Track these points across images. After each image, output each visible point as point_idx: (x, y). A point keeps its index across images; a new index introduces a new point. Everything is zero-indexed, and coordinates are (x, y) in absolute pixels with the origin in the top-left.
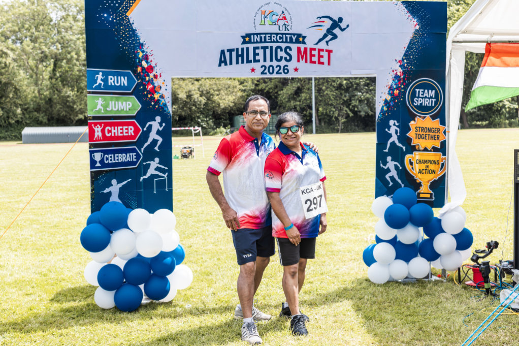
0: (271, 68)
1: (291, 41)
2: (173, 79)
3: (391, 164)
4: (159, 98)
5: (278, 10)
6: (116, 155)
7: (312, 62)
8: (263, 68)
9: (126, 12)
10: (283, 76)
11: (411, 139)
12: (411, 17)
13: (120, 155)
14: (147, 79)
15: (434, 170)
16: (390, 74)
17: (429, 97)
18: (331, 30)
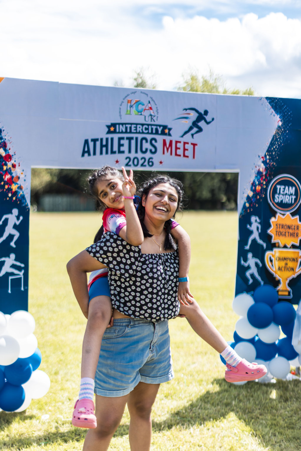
1: (157, 133)
3: (252, 261)
4: (17, 189)
5: (144, 100)
7: (176, 154)
8: (128, 160)
11: (272, 237)
12: (274, 112)
14: (5, 168)
15: (293, 268)
16: (252, 170)
17: (290, 193)
18: (197, 123)
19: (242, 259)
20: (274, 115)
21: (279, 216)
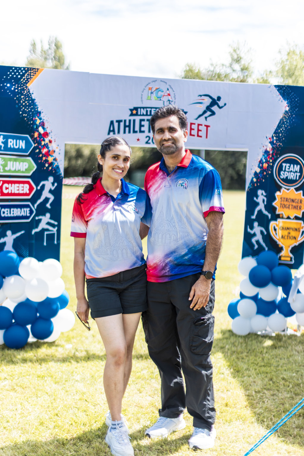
2: (66, 144)
3: (257, 229)
4: (52, 161)
5: (164, 87)
6: (12, 210)
7: (191, 135)
8: (148, 138)
9: (27, 83)
11: (277, 208)
12: (282, 98)
13: (15, 210)
14: (43, 143)
15: (295, 237)
16: (260, 149)
17: (295, 171)
18: (210, 108)
19: (248, 227)
20: (282, 101)
21: (283, 190)
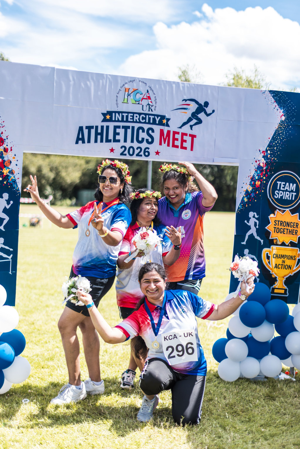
0: (131, 150)
1: (154, 123)
2: (25, 154)
4: (8, 174)
5: (143, 89)
7: (174, 146)
8: (123, 149)
10: (143, 158)
11: (270, 233)
12: (277, 107)
16: (252, 164)
17: (290, 190)
18: (196, 115)
19: (237, 253)
20: (277, 110)
21: (278, 212)
